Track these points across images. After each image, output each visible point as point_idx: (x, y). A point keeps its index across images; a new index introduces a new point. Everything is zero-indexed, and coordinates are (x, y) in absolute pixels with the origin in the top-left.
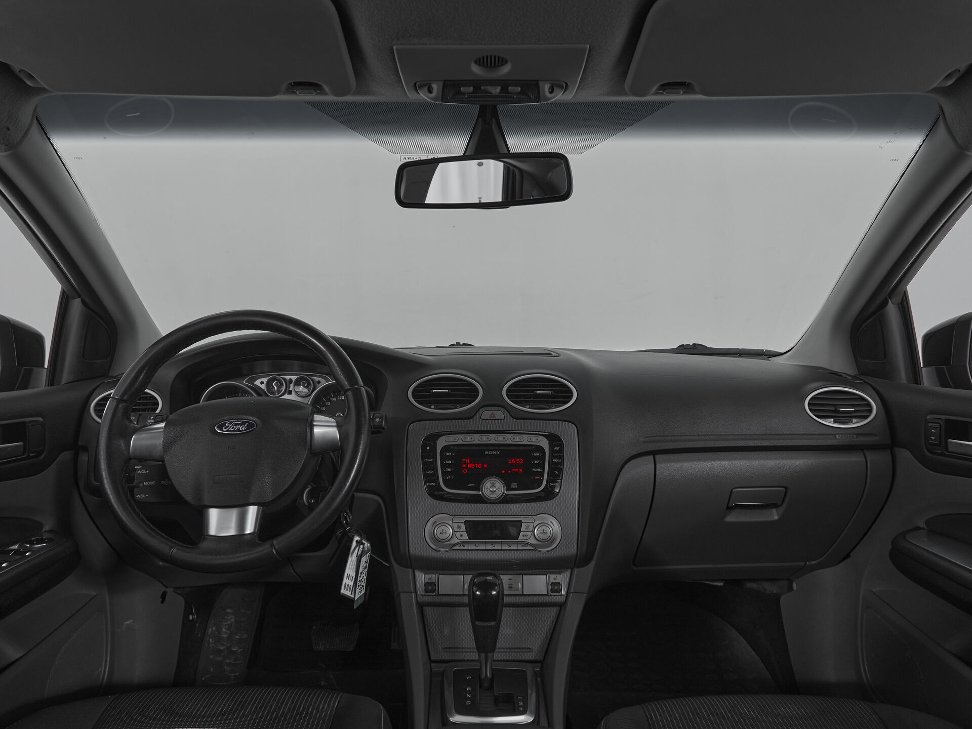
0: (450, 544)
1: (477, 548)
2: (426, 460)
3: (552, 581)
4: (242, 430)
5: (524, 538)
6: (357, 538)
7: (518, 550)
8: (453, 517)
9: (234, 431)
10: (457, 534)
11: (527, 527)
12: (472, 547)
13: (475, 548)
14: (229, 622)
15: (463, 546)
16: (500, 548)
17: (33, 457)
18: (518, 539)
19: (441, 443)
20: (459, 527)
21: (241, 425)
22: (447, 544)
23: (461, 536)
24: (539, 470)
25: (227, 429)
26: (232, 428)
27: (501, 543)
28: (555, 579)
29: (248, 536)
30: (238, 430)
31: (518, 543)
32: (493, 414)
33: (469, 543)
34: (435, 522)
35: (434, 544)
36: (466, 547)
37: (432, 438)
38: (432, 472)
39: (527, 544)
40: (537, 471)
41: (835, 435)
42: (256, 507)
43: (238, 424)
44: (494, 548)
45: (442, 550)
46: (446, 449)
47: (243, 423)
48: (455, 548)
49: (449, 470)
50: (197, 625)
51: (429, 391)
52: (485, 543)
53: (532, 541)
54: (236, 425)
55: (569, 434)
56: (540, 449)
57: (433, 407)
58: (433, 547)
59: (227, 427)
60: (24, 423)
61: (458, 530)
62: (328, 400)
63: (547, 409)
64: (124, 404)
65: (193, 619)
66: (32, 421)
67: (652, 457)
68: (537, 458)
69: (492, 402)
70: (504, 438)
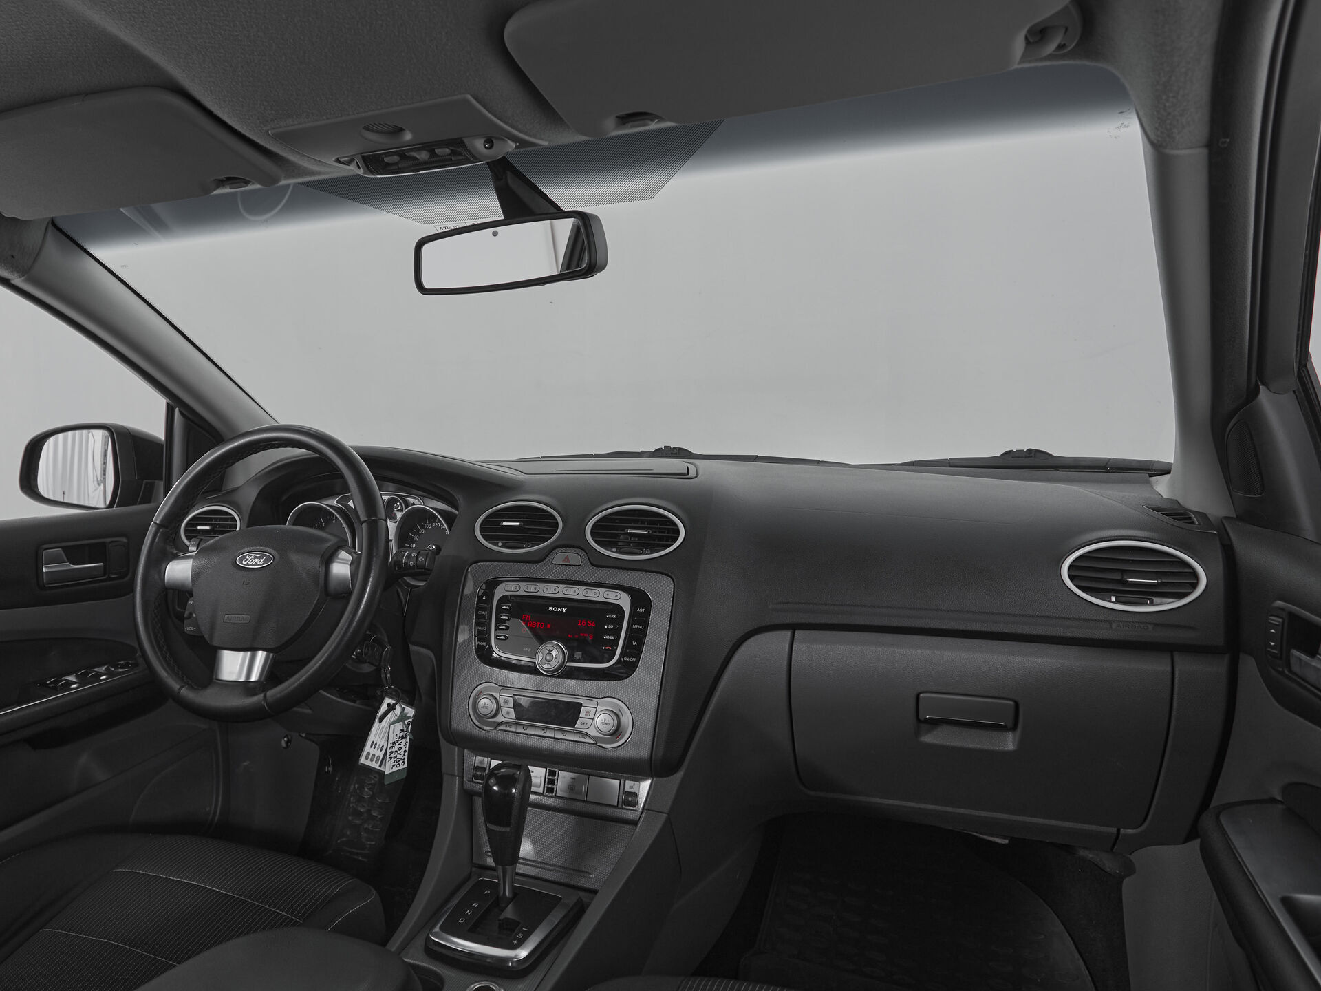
0: (494, 722)
1: (525, 732)
2: (480, 612)
3: (627, 789)
4: (260, 565)
5: (582, 727)
6: (388, 701)
7: (574, 741)
8: (501, 688)
10: (504, 710)
11: (588, 712)
12: (520, 730)
13: (522, 731)
14: (373, 782)
15: (510, 726)
16: (552, 736)
17: (114, 579)
18: (574, 727)
19: (499, 593)
20: (506, 702)
21: (259, 558)
22: (491, 721)
23: (508, 713)
24: (612, 638)
25: (245, 562)
26: (252, 561)
27: (554, 729)
28: (631, 787)
29: (252, 684)
30: (256, 564)
31: (574, 732)
32: (567, 557)
33: (516, 724)
35: (476, 719)
36: (513, 729)
37: (492, 585)
38: (485, 629)
39: (585, 735)
40: (609, 639)
41: (1110, 622)
42: (265, 653)
44: (545, 735)
45: (485, 728)
46: (504, 599)
47: (262, 556)
48: (501, 728)
50: (337, 779)
51: (498, 523)
52: (535, 727)
53: (592, 732)
54: (254, 557)
55: (661, 591)
56: (618, 609)
57: (500, 544)
58: (477, 723)
59: (246, 559)
60: (104, 544)
61: (506, 706)
62: (423, 527)
63: (639, 554)
64: (164, 529)
65: (329, 771)
66: (112, 542)
67: (788, 633)
68: (611, 621)
69: (574, 542)
70: (575, 591)
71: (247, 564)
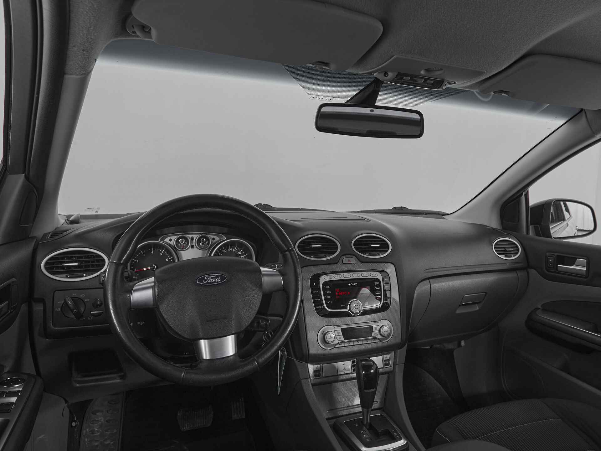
0: (334, 344)
1: (349, 345)
2: (314, 292)
3: (385, 359)
4: (218, 282)
5: (375, 335)
7: (372, 343)
8: (334, 327)
9: (212, 283)
10: (337, 337)
11: (376, 328)
12: (346, 345)
13: (348, 345)
14: (100, 423)
15: (341, 344)
16: (362, 343)
17: (12, 312)
18: (371, 337)
19: (322, 280)
20: (338, 333)
21: (216, 278)
22: (332, 344)
23: (340, 338)
24: (378, 293)
25: (206, 282)
26: (210, 281)
27: (363, 340)
28: (386, 358)
29: (232, 357)
30: (215, 282)
31: (371, 339)
32: (349, 260)
33: (344, 342)
34: (324, 331)
35: (323, 346)
36: (343, 345)
37: (316, 277)
38: (319, 299)
39: (376, 339)
41: (506, 263)
42: (233, 336)
43: (214, 278)
44: (358, 344)
45: (329, 348)
46: (325, 284)
47: (217, 277)
48: (337, 346)
49: (329, 297)
50: (76, 429)
51: (308, 246)
52: (354, 341)
53: (379, 337)
54: (212, 278)
55: (391, 270)
56: (378, 280)
57: (312, 256)
58: (324, 347)
59: (206, 280)
61: (338, 335)
63: (376, 255)
67: (428, 281)
68: (377, 286)
69: (346, 253)
70: (358, 275)
71: (207, 283)
